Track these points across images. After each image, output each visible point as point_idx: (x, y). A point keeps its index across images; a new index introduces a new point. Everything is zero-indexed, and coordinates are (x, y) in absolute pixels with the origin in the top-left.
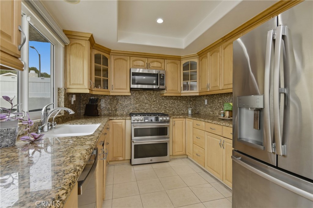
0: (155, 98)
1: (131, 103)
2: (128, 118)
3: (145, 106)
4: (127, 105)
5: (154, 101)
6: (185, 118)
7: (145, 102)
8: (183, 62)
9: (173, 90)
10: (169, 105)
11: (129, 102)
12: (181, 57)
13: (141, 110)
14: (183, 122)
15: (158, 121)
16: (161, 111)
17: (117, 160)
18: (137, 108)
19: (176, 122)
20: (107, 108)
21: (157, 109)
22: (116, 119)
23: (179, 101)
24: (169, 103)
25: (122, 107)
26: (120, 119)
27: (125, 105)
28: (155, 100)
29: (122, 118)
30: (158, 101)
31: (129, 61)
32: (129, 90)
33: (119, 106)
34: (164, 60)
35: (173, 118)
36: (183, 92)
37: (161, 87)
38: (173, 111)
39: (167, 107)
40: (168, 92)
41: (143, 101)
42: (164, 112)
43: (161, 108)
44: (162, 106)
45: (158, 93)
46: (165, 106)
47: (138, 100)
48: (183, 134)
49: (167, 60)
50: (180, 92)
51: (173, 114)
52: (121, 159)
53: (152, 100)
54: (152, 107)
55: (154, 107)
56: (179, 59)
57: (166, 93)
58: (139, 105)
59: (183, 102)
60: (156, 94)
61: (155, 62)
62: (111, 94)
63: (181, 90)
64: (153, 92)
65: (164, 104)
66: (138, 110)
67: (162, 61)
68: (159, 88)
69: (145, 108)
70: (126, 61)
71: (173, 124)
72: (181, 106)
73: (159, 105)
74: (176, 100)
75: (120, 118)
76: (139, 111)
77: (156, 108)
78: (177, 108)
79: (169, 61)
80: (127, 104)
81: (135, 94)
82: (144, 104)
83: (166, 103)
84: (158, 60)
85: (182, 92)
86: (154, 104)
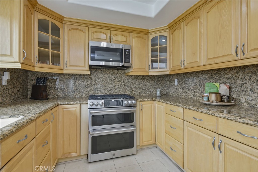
0: (120, 78)
1: (92, 83)
2: (84, 102)
3: (108, 87)
4: (87, 86)
5: (119, 81)
6: (154, 101)
7: (108, 82)
8: (151, 36)
9: (140, 68)
10: (135, 85)
11: (89, 82)
12: (149, 30)
13: (103, 92)
14: (151, 106)
15: (123, 105)
16: (127, 92)
17: (68, 156)
18: (98, 89)
19: (144, 105)
20: (63, 89)
21: (121, 90)
22: (68, 104)
23: (146, 81)
24: (135, 83)
25: (81, 88)
26: (73, 104)
27: (84, 85)
28: (119, 79)
29: (76, 102)
30: (122, 81)
31: (87, 32)
32: (87, 68)
33: (78, 86)
34: (129, 33)
35: (141, 101)
36: (151, 70)
37: (126, 65)
38: (140, 92)
39: (133, 87)
40: (133, 71)
41: (106, 81)
42: (129, 93)
43: (126, 89)
44: (127, 86)
45: (123, 72)
46: (131, 86)
47: (100, 80)
48: (151, 120)
49: (133, 34)
50: (147, 71)
51: (139, 95)
52: (74, 155)
53: (116, 80)
54: (116, 88)
55: (118, 88)
56: (146, 32)
57: (131, 72)
58: (101, 85)
59: (151, 82)
60: (120, 74)
61: (119, 36)
62: (64, 72)
63: (148, 69)
64: (117, 71)
65: (129, 85)
66: (100, 91)
67: (127, 34)
68: (123, 65)
69: (109, 89)
70: (84, 32)
71: (141, 109)
72: (148, 87)
73: (123, 86)
74: (142, 80)
75: (73, 102)
76: (101, 93)
77: (121, 88)
78: (144, 89)
79: (136, 35)
80: (86, 84)
81: (97, 73)
82: (107, 84)
83: (132, 84)
84: (122, 33)
85: (149, 71)
86: (118, 84)
